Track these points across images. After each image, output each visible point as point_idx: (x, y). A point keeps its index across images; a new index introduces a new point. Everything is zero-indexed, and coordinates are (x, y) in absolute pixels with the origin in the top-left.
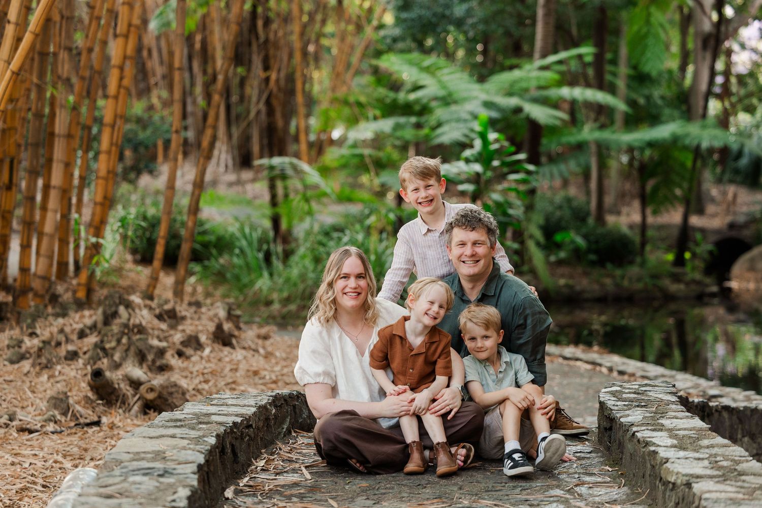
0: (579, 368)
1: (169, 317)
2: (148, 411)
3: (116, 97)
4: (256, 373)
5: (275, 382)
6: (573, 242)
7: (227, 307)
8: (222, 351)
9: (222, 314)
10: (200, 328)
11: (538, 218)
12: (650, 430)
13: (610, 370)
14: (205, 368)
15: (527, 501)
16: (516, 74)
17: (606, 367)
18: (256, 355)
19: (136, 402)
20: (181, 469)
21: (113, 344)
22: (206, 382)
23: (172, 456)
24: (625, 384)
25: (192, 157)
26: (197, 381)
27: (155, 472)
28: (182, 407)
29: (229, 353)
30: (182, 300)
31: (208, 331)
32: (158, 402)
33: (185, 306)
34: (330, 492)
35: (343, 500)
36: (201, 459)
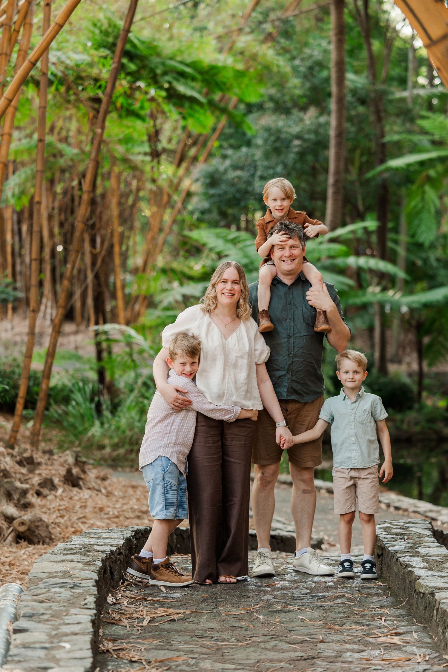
1: (28, 463)
2: (19, 541)
4: (101, 509)
5: (117, 517)
7: (74, 454)
8: (71, 491)
9: (71, 460)
10: (53, 472)
12: (409, 556)
13: (388, 505)
14: (60, 505)
15: (322, 606)
17: (385, 503)
18: (100, 495)
19: (9, 534)
20: (84, 583)
22: (62, 516)
23: (75, 574)
24: (393, 521)
25: (21, 311)
26: (54, 516)
27: (68, 585)
29: (77, 492)
30: (37, 449)
31: (59, 474)
32: (27, 534)
33: (40, 454)
35: (191, 606)
36: (96, 577)
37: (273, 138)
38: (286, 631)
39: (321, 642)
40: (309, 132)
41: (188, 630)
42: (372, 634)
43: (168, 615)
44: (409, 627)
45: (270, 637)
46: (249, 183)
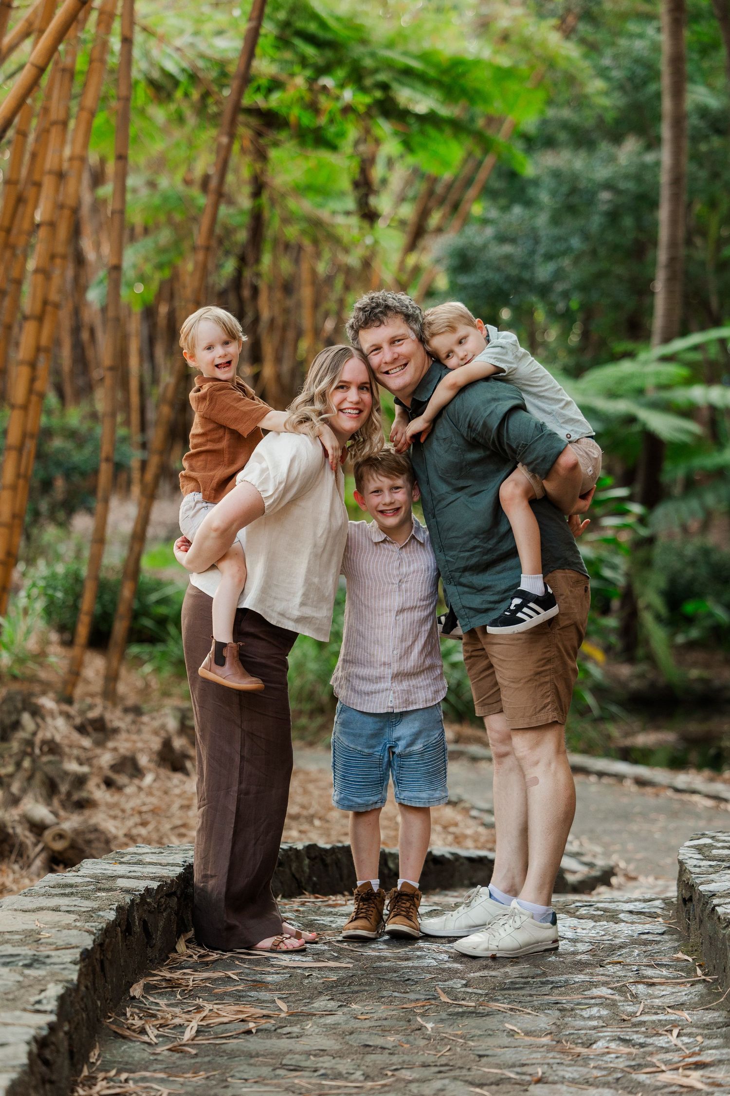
0: (695, 804)
1: (96, 729)
2: (55, 867)
3: (25, 408)
6: (710, 615)
7: (179, 715)
8: (169, 778)
9: (172, 724)
10: (140, 745)
11: (658, 580)
14: (144, 804)
15: (557, 1003)
16: (626, 367)
19: (38, 854)
20: (58, 956)
21: (10, 769)
22: (144, 824)
23: (49, 937)
24: (719, 834)
26: (130, 823)
27: (20, 960)
28: (78, 866)
29: (181, 781)
30: (115, 705)
31: (150, 748)
32: (70, 854)
33: (118, 713)
34: (280, 990)
35: (296, 1000)
36: (88, 942)
37: (564, 189)
38: (472, 1057)
39: (539, 1081)
40: (627, 177)
41: (272, 1054)
42: (646, 1066)
43: (243, 1021)
44: (725, 1051)
45: (437, 1069)
46: (525, 266)
